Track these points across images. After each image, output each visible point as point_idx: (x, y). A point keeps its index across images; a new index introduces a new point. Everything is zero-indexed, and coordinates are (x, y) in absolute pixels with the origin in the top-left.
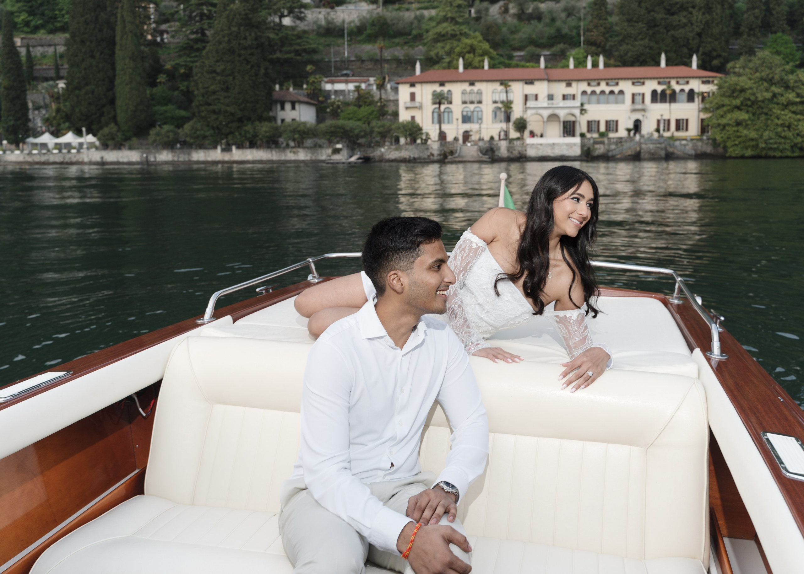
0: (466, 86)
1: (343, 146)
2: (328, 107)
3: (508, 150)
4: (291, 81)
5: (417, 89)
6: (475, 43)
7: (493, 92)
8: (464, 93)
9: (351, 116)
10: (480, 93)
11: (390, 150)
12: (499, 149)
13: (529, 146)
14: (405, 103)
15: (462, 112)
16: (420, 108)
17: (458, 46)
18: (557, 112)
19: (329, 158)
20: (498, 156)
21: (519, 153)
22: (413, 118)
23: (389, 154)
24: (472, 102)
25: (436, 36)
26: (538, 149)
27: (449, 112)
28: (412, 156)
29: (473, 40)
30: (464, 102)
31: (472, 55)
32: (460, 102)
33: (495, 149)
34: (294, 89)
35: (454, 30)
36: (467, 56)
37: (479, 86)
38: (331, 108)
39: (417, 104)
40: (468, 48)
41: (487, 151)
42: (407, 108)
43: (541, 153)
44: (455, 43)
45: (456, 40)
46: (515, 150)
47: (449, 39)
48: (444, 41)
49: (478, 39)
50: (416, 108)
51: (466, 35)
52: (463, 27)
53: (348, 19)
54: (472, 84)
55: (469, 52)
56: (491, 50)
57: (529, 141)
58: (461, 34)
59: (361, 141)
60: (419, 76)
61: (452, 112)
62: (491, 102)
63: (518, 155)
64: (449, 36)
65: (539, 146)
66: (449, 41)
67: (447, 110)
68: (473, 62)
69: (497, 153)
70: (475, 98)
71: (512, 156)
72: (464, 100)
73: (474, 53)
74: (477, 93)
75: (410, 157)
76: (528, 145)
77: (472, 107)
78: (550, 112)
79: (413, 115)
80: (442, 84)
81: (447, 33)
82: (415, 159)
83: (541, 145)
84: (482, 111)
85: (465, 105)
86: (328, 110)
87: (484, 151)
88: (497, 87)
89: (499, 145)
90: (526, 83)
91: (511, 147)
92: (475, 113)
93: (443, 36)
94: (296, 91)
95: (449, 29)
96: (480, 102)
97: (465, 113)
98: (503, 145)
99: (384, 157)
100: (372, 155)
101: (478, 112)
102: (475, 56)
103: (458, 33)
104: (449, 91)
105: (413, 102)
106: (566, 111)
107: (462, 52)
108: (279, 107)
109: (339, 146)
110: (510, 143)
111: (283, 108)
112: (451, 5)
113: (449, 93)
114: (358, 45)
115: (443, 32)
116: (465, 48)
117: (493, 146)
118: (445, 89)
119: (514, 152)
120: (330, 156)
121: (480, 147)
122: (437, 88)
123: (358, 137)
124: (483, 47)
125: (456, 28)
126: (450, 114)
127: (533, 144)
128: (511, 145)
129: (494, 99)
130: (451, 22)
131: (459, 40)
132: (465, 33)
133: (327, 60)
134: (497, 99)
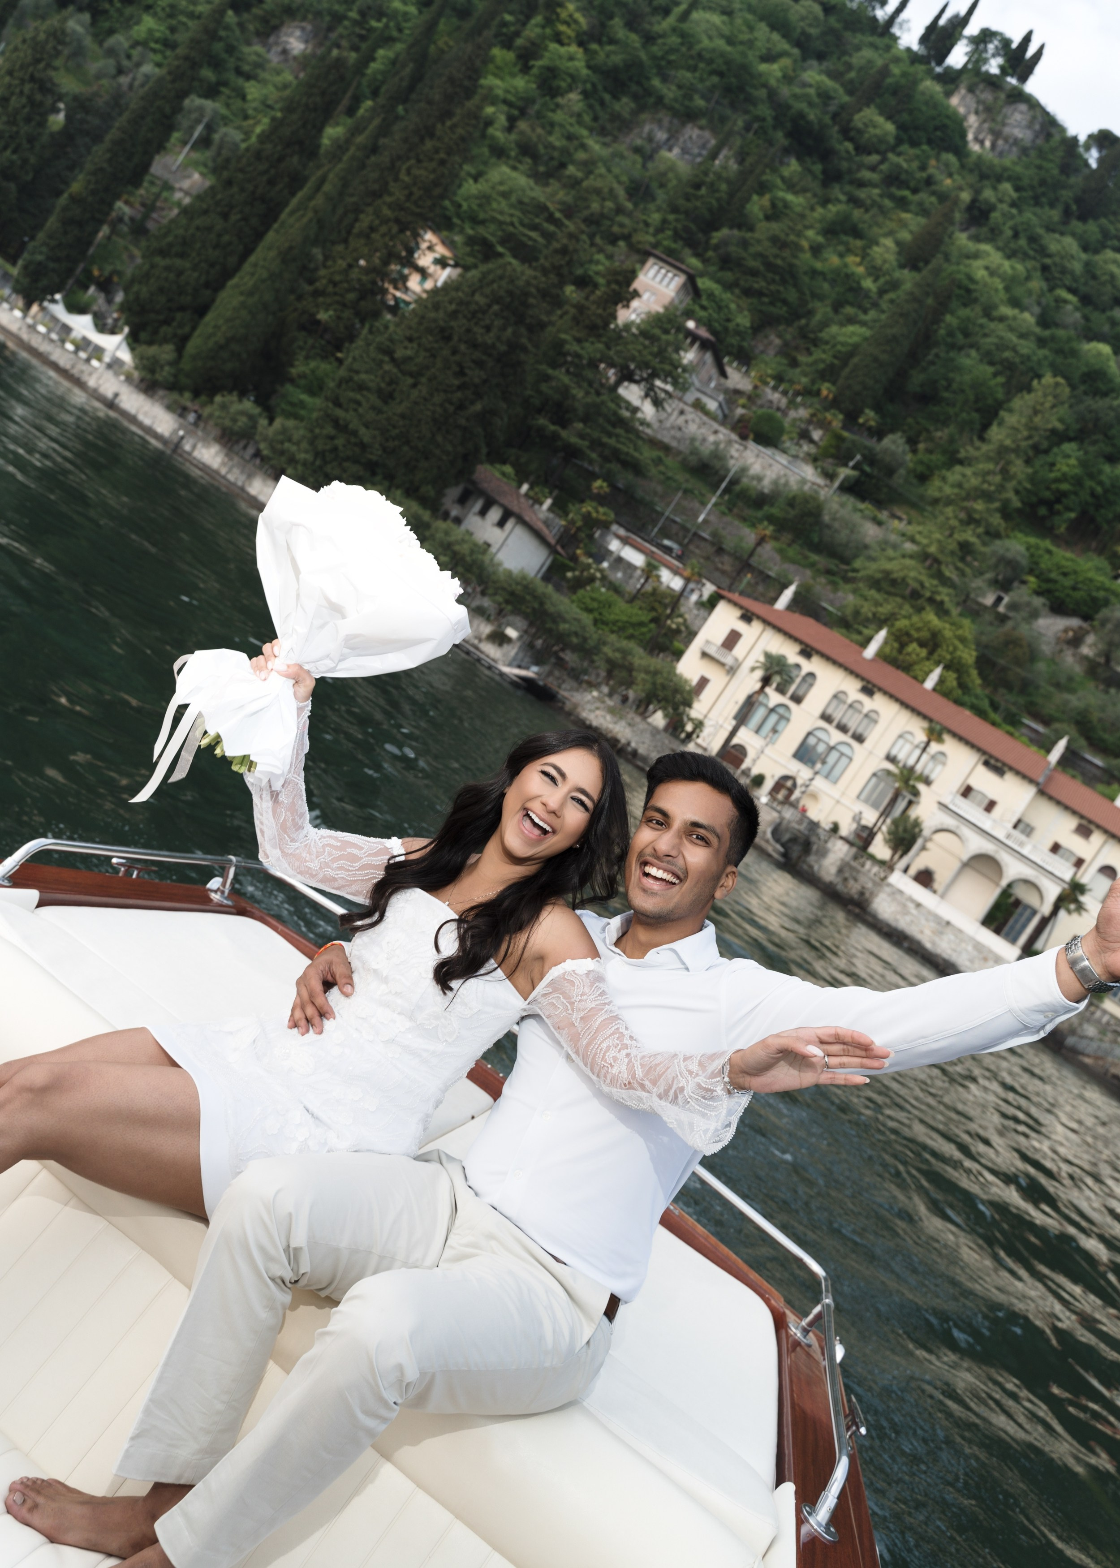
0: (852, 688)
1: (520, 638)
2: (573, 569)
3: (840, 871)
4: (556, 492)
5: (751, 632)
6: (948, 633)
7: (901, 736)
8: (837, 697)
9: (595, 605)
10: (871, 718)
11: (598, 704)
12: (823, 853)
13: (887, 889)
14: (708, 642)
15: (809, 734)
16: (732, 671)
17: (909, 617)
18: (1004, 858)
19: (476, 642)
20: (811, 867)
21: (862, 894)
22: (703, 682)
23: (591, 711)
24: (842, 728)
25: (879, 576)
26: (906, 912)
27: (782, 717)
28: (633, 745)
29: (947, 626)
30: (826, 717)
31: (924, 652)
32: (818, 712)
33: (815, 847)
34: (550, 509)
35: (922, 585)
36: (913, 647)
37: (879, 703)
38: (577, 573)
39: (728, 660)
40: (925, 634)
41: (794, 840)
42: (705, 655)
43: (904, 923)
44: (907, 609)
45: (913, 606)
46: (856, 880)
47: (903, 597)
48: (889, 593)
49: (960, 632)
50: (723, 665)
51: (941, 610)
52: (944, 590)
53: (756, 468)
54: (868, 690)
55: (922, 644)
56: (974, 673)
57: (899, 880)
58: (931, 600)
59: (569, 657)
60: (777, 611)
61: (788, 720)
62: (882, 754)
63: (856, 896)
64: (908, 592)
65: (911, 906)
66: (899, 600)
67: (781, 710)
68: (917, 667)
69: (812, 859)
70: (853, 723)
71: (840, 887)
72: (829, 711)
73: (931, 653)
74: (866, 716)
75: (629, 744)
76: (889, 885)
77: (836, 736)
78: (988, 847)
79: (707, 675)
80: (807, 652)
81: (904, 579)
82: (635, 753)
83: (918, 905)
84: (851, 759)
85: (823, 724)
86: (569, 575)
87: (786, 837)
88: (918, 730)
89: (830, 845)
90: (986, 764)
91: (852, 868)
92: (834, 755)
93: (894, 582)
94: (551, 516)
95: (913, 574)
96: (859, 738)
97: (812, 741)
98: (839, 851)
99: (579, 709)
100: (563, 693)
101: (842, 754)
102: (928, 659)
103: (928, 594)
104: (811, 675)
105: (725, 651)
106: (1027, 872)
107: (907, 634)
108: (478, 505)
109: (512, 633)
110: (855, 858)
111: (483, 513)
112: (951, 535)
113: (809, 680)
114: (737, 522)
115: (895, 576)
116: (918, 630)
117: (813, 839)
118: (807, 666)
119: (851, 882)
120: (480, 640)
121: (782, 819)
122: (790, 653)
123: (562, 640)
124: (958, 653)
125: (929, 582)
126: (783, 723)
127: (901, 892)
128: (854, 864)
129: (894, 752)
130: (930, 568)
131: (920, 610)
132: (942, 603)
133: (658, 509)
134: (901, 756)
